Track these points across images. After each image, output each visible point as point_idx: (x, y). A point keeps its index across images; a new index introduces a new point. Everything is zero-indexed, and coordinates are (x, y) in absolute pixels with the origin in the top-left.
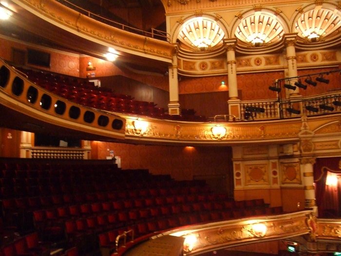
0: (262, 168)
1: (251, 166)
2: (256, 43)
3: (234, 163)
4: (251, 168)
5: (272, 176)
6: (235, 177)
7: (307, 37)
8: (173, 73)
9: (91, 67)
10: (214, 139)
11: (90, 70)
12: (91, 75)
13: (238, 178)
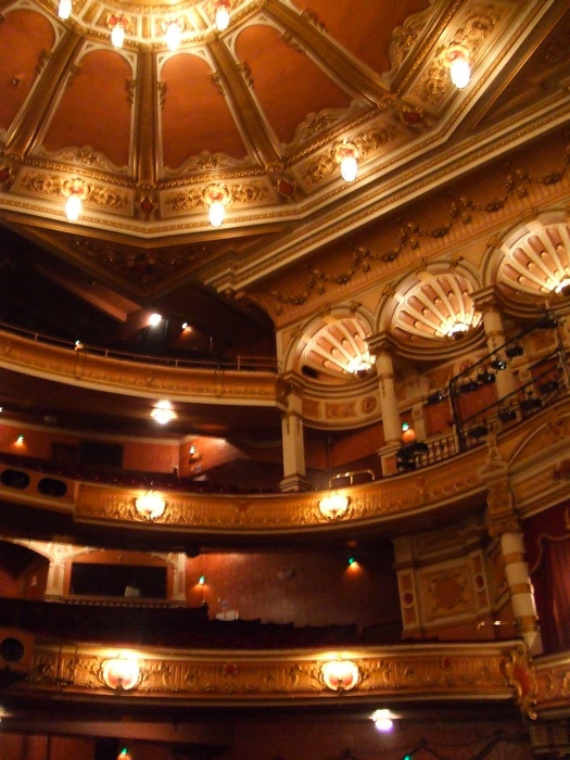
0: (457, 576)
1: (435, 577)
2: (454, 334)
3: (400, 574)
4: (435, 581)
5: (476, 589)
6: (404, 605)
7: (553, 292)
8: (288, 425)
9: (196, 456)
10: (323, 521)
11: (193, 461)
12: (195, 470)
13: (409, 606)
